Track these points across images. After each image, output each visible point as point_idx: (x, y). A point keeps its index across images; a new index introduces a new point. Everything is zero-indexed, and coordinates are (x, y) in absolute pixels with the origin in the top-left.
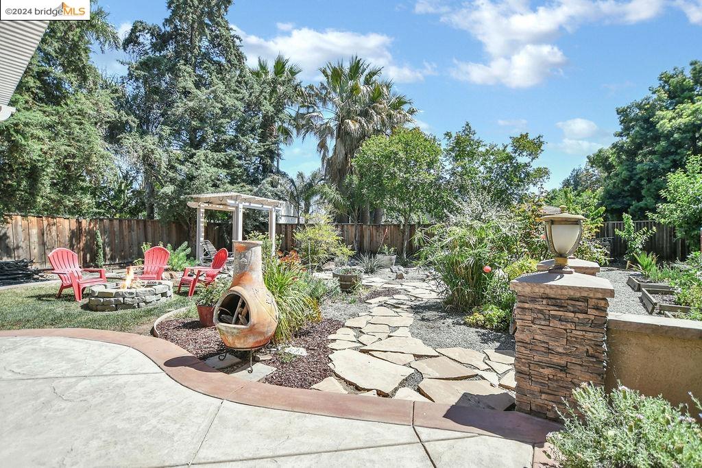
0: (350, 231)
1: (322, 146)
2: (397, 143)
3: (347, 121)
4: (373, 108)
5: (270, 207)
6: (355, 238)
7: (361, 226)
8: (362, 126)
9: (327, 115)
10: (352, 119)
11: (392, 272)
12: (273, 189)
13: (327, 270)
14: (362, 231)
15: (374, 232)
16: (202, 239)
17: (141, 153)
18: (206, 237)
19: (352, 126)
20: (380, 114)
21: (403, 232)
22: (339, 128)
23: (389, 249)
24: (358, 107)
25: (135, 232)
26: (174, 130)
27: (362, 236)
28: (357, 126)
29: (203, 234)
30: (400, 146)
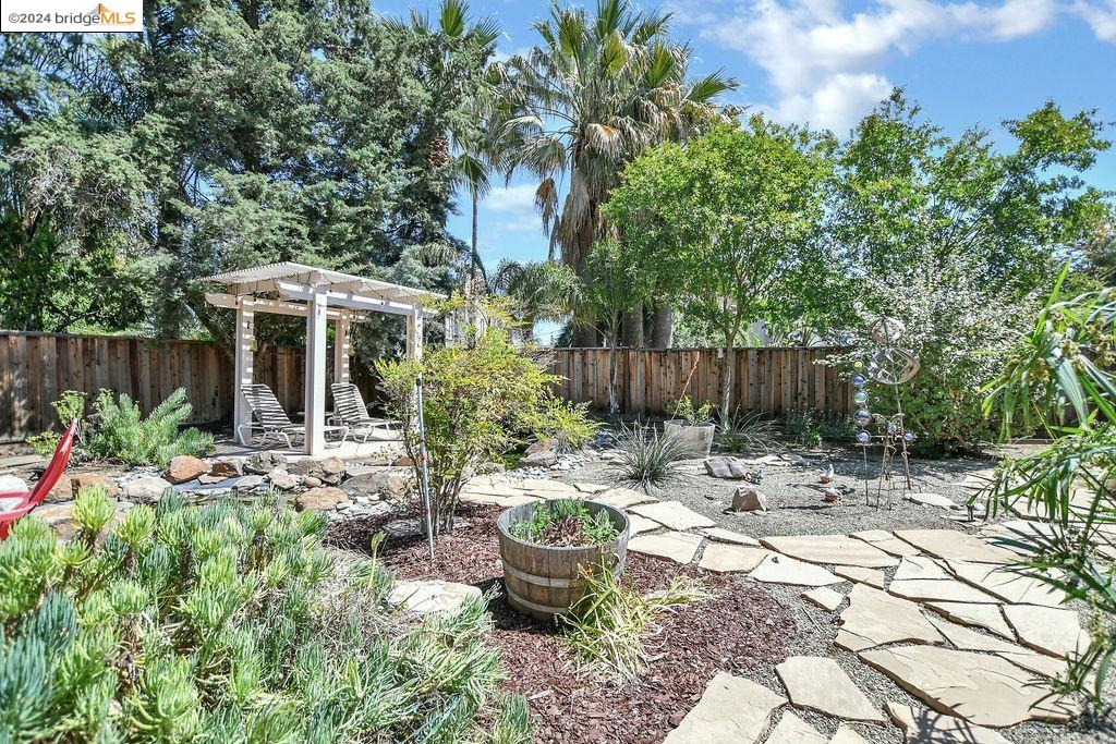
0: (600, 364)
1: (546, 192)
2: (711, 150)
3: (594, 125)
4: (652, 98)
5: (410, 307)
6: (612, 378)
7: (625, 353)
8: (626, 135)
9: (555, 125)
10: (604, 123)
11: (711, 474)
12: (425, 270)
13: (533, 464)
14: (626, 363)
15: (655, 366)
16: (247, 382)
17: (78, 172)
18: (258, 378)
19: (605, 136)
20: (666, 110)
21: (722, 366)
22: (578, 148)
23: (696, 408)
24: (617, 99)
25: (105, 366)
26: (178, 124)
27: (627, 376)
28: (616, 134)
29: (250, 370)
30: (715, 156)
